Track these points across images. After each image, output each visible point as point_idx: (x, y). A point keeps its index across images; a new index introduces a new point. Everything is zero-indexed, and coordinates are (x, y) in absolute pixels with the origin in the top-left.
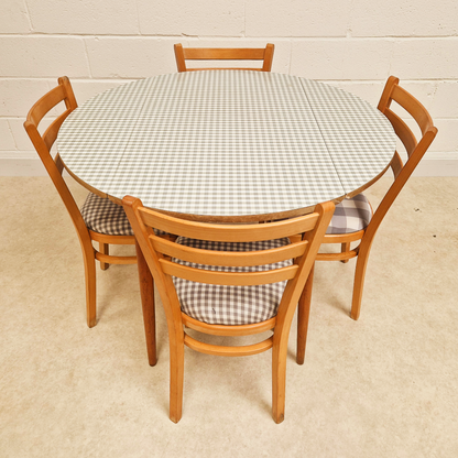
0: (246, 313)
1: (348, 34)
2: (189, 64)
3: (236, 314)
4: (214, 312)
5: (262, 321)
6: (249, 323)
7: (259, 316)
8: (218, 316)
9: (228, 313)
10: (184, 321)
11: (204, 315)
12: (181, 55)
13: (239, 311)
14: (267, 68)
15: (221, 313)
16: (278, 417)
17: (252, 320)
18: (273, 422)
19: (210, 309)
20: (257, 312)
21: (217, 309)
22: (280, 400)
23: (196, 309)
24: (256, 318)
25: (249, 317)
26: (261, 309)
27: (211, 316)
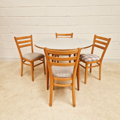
0: (66, 75)
1: (88, 33)
2: (58, 36)
3: (64, 75)
4: (60, 75)
5: (69, 77)
6: (67, 78)
7: (69, 76)
8: (60, 76)
9: (62, 75)
10: (53, 78)
11: (57, 76)
12: (57, 35)
13: (65, 75)
14: (72, 37)
15: (61, 75)
16: (74, 106)
17: (67, 77)
18: (73, 107)
19: (59, 74)
20: (68, 75)
21: (60, 74)
22: (74, 100)
23: (56, 75)
24: (68, 76)
25: (67, 76)
26: (69, 75)
27: (59, 76)
